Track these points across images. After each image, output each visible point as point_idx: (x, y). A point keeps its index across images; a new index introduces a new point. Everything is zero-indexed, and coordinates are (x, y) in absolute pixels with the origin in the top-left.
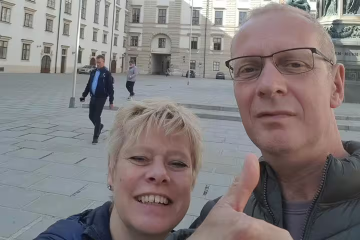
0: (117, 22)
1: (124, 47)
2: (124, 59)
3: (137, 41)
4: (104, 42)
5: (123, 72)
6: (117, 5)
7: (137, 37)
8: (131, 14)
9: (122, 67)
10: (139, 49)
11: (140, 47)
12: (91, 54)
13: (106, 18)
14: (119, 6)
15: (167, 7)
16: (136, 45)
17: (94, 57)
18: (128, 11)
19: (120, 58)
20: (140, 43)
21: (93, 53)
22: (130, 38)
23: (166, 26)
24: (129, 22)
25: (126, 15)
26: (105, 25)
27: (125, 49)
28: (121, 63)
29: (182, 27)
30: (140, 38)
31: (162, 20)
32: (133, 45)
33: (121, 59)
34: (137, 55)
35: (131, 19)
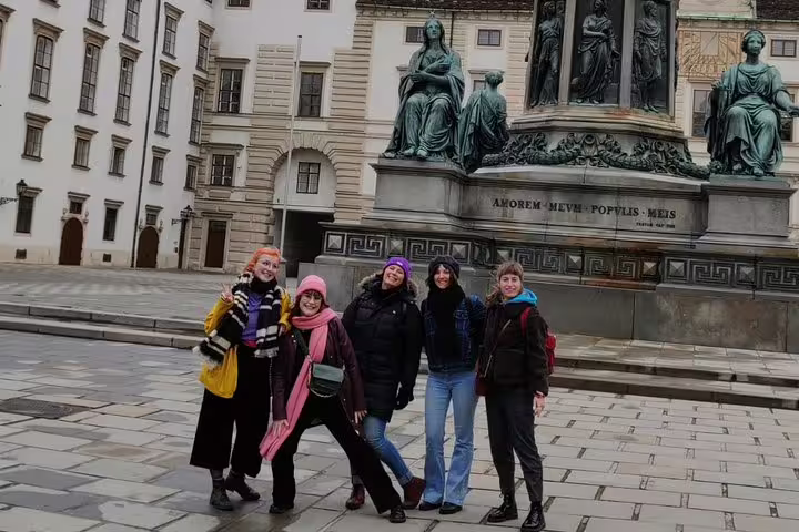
0: (163, 110)
1: (188, 187)
2: (190, 224)
3: (230, 172)
4: (116, 171)
5: (185, 266)
6: (165, 59)
7: (231, 159)
8: (216, 85)
9: (181, 251)
10: (235, 196)
11: (240, 189)
12: (67, 205)
13: (123, 97)
14: (170, 61)
15: (326, 65)
16: (229, 184)
17: (78, 216)
18: (204, 76)
19: (174, 222)
20: (240, 179)
21: (73, 204)
22: (208, 161)
23: (322, 126)
24: (208, 111)
25: (198, 91)
26: (120, 120)
27: (191, 195)
28: (178, 240)
29: (370, 129)
30: (242, 161)
31: (309, 105)
32: (217, 184)
33: (179, 225)
34: (230, 215)
35: (215, 99)
